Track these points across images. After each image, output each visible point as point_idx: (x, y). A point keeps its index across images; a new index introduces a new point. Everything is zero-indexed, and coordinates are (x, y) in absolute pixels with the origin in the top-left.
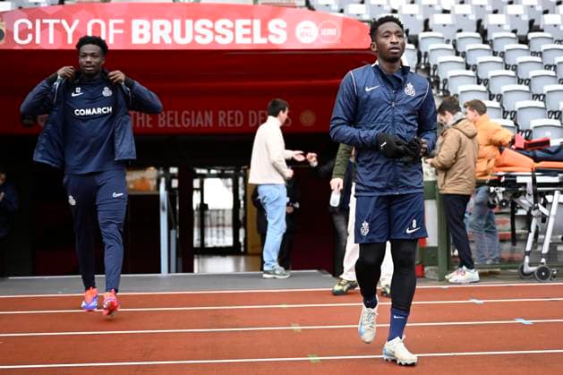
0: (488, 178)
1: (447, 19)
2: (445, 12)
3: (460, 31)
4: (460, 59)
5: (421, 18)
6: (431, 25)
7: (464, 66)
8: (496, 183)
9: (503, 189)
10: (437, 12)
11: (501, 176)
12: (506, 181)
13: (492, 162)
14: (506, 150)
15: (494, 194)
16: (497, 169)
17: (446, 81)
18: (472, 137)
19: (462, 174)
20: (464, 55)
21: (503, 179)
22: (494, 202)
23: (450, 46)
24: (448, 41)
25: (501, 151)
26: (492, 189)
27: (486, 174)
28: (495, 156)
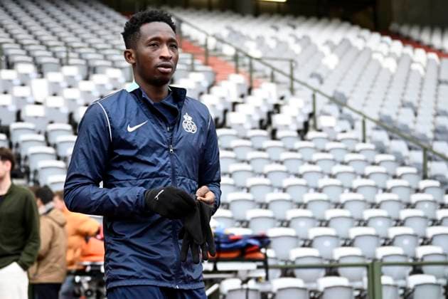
0: (74, 268)
1: (39, 111)
2: (38, 103)
3: (52, 122)
4: (51, 150)
5: (13, 109)
6: (23, 116)
7: (55, 157)
8: (82, 272)
9: (88, 278)
10: (29, 103)
11: (86, 266)
12: (91, 271)
13: (78, 252)
14: (92, 240)
15: (80, 284)
16: (82, 259)
17: (36, 172)
18: (62, 226)
19: (55, 262)
20: (55, 146)
21: (88, 269)
22: (80, 291)
23: (42, 138)
24: (39, 133)
25: (87, 240)
26: (78, 279)
27: (72, 263)
28: (81, 246)
